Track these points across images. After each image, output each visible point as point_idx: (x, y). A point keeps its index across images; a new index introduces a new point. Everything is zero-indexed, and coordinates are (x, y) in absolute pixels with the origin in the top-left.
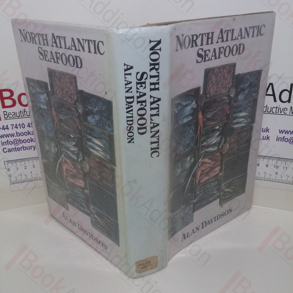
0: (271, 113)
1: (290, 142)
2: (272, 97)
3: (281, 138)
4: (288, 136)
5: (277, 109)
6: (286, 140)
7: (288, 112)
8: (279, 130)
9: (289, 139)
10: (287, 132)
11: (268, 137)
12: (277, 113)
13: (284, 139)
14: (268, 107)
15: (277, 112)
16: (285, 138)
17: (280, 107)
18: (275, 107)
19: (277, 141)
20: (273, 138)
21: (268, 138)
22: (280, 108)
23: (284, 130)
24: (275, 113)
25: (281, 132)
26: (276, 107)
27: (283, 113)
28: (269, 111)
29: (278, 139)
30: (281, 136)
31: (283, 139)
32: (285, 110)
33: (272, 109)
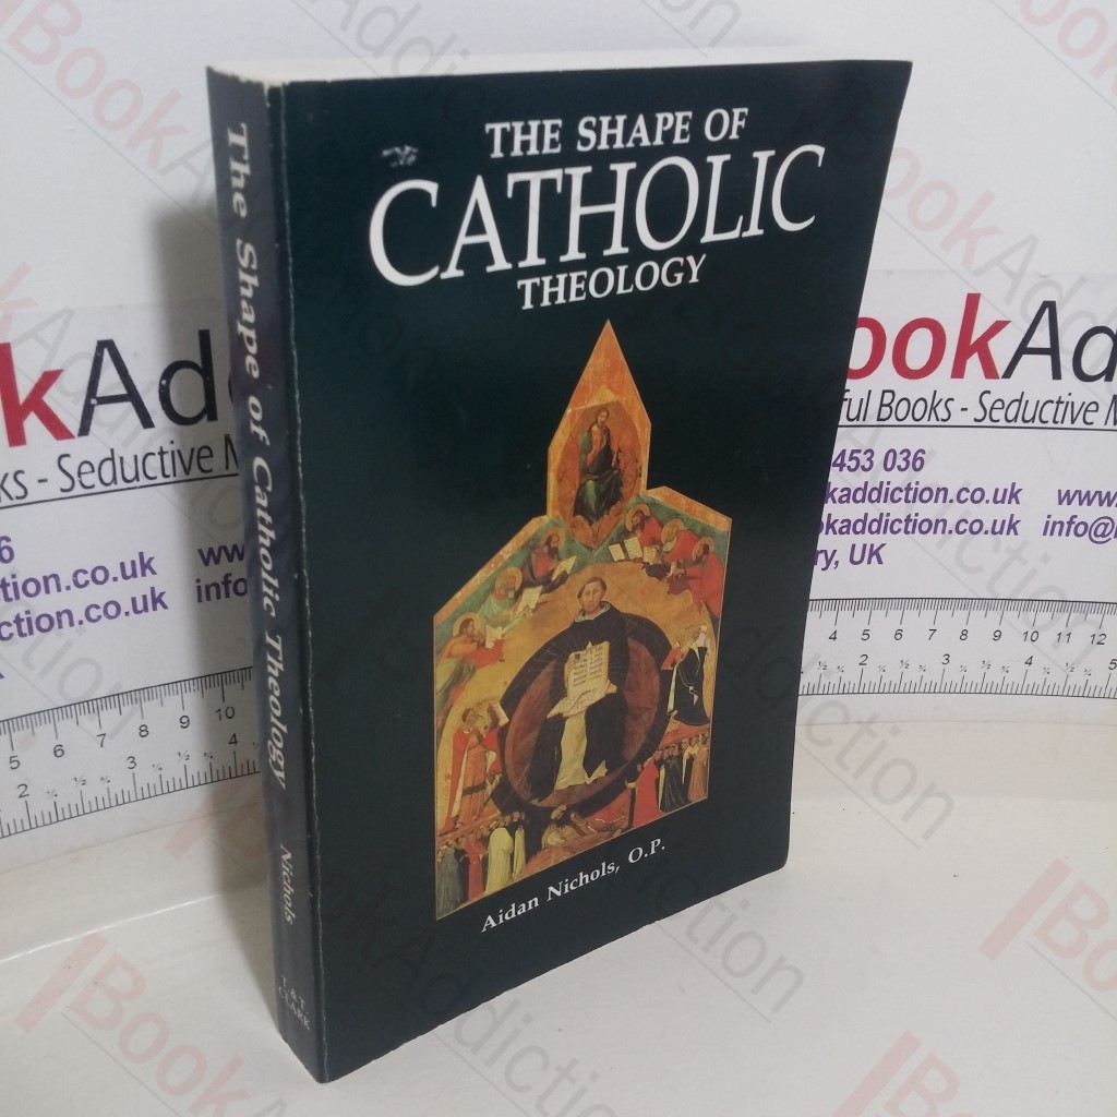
0: (1037, 423)
1: (1096, 535)
2: (1047, 359)
3: (1062, 523)
4: (1089, 513)
5: (1062, 407)
6: (1081, 529)
7: (1097, 419)
8: (1060, 491)
9: (1089, 526)
10: (1086, 499)
11: (1014, 521)
12: (1059, 425)
13: (1073, 526)
14: (1027, 402)
15: (1059, 418)
16: (1077, 521)
17: (1070, 399)
18: (1052, 402)
19: (1045, 534)
20: (1031, 525)
21: (1012, 526)
22: (1070, 406)
23: (1076, 491)
24: (1051, 424)
25: (1065, 498)
26: (1056, 400)
27: (1079, 423)
28: (1027, 418)
29: (1051, 528)
30: (1063, 513)
31: (1071, 527)
32: (1090, 408)
33: (1040, 407)
